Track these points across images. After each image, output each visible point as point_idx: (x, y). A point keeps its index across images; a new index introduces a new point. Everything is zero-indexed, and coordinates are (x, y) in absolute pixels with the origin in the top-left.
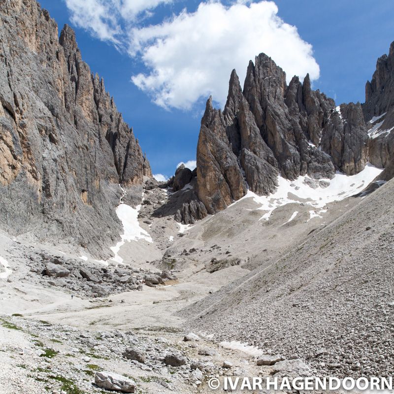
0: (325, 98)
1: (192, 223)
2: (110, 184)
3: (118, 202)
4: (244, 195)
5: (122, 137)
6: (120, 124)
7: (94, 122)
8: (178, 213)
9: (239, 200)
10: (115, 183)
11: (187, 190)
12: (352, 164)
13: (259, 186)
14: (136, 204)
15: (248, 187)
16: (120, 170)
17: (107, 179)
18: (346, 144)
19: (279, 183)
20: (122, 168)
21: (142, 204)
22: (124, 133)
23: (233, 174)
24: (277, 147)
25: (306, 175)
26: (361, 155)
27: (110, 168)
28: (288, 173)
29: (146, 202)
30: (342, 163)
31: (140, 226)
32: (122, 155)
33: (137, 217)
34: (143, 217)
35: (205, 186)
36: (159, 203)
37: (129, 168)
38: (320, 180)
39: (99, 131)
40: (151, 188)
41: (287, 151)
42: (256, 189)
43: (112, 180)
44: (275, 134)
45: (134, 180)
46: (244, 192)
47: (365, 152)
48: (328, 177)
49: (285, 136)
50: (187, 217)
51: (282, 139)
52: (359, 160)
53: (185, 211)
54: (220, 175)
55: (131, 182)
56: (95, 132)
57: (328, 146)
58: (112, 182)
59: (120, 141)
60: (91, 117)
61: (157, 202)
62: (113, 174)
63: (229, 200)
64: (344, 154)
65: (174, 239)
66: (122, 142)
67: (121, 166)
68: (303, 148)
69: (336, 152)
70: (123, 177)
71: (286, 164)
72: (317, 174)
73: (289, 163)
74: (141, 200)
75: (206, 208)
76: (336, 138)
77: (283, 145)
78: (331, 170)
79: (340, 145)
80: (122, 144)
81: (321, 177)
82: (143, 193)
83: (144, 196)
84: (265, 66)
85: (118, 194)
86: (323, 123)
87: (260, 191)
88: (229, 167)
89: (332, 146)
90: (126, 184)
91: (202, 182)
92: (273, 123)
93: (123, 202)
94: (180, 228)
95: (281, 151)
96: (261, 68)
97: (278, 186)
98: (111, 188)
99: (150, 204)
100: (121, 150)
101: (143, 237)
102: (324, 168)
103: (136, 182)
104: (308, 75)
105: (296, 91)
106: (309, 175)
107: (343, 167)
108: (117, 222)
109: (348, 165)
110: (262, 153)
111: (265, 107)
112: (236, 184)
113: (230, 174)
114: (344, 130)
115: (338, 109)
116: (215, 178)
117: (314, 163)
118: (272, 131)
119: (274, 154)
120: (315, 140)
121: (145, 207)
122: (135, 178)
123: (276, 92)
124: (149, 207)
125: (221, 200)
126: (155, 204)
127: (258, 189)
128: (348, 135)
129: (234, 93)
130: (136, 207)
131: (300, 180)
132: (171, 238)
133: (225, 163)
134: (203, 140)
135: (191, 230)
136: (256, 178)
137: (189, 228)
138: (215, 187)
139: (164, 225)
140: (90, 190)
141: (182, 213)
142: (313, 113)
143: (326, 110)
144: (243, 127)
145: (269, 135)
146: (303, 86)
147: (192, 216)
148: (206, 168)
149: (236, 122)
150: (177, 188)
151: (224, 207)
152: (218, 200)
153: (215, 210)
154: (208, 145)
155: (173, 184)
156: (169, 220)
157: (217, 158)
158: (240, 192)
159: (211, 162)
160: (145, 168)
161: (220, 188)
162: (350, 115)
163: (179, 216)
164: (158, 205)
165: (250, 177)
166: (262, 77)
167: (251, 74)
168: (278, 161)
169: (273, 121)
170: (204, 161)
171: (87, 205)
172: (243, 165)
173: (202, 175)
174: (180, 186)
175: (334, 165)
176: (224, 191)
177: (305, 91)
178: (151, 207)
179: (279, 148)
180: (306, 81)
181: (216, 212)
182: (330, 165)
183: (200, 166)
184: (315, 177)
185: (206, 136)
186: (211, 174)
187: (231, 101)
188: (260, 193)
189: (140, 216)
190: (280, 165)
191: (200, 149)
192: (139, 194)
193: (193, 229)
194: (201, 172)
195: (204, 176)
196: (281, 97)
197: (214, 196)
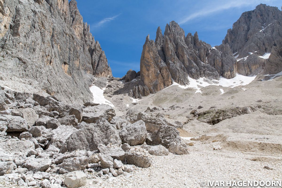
0: (205, 43)
1: (141, 98)
2: (87, 74)
3: (91, 84)
4: (172, 84)
5: (97, 51)
6: (97, 44)
7: (81, 39)
8: (131, 91)
9: (169, 87)
10: (90, 74)
11: (135, 82)
12: (229, 73)
13: (180, 80)
14: (103, 87)
15: (173, 80)
16: (94, 67)
17: (86, 71)
18: (224, 63)
19: (190, 80)
20: (96, 67)
21: (107, 87)
22: (99, 49)
23: (165, 71)
24: (185, 63)
25: (204, 77)
26: (233, 68)
27: (88, 65)
28: (193, 76)
29: (109, 86)
30: (223, 72)
31: (104, 98)
32: (96, 60)
33: (103, 93)
34: (107, 93)
35: (149, 76)
36: (117, 87)
37: (100, 67)
38: (212, 80)
39: (84, 44)
40: (112, 80)
41: (192, 64)
42: (178, 81)
43: (89, 72)
44: (184, 56)
45: (102, 74)
46: (172, 82)
47: (236, 67)
49: (189, 57)
50: (137, 94)
51: (188, 58)
52: (233, 70)
53: (135, 90)
54: (157, 71)
55: (100, 75)
56: (81, 44)
57: (213, 64)
58: (89, 73)
59: (96, 53)
60: (80, 36)
61: (116, 86)
62: (90, 68)
63: (163, 86)
64: (224, 68)
65: (129, 106)
66: (97, 53)
67: (95, 65)
68: (200, 64)
69: (218, 67)
70: (95, 71)
71: (192, 71)
72: (210, 77)
73: (194, 70)
74: (106, 85)
75: (149, 90)
76: (218, 59)
77: (189, 62)
78: (217, 75)
79: (220, 63)
80: (97, 54)
81: (212, 79)
82: (107, 82)
83: (108, 83)
84: (175, 26)
85: (92, 80)
86: (206, 54)
87: (181, 83)
88: (162, 67)
89: (216, 64)
90: (97, 75)
91: (147, 74)
92: (182, 51)
93: (94, 85)
94: (132, 100)
95: (188, 64)
96: (173, 27)
97: (190, 82)
98: (88, 76)
99: (112, 87)
100: (96, 57)
101: (107, 104)
102: (213, 74)
103: (103, 75)
104: (196, 33)
105: (191, 39)
106: (205, 77)
107: (224, 74)
108: (89, 93)
109: (227, 73)
110: (178, 64)
111: (176, 44)
112: (166, 77)
113: (163, 71)
114: (222, 56)
115: (214, 48)
116: (155, 72)
117: (208, 71)
118: (182, 55)
119: (184, 66)
120: (205, 61)
121: (108, 89)
122: (103, 73)
123: (181, 38)
124: (111, 88)
125: (158, 85)
126: (115, 88)
127: (180, 81)
128: (224, 58)
129: (160, 36)
130: (103, 89)
131: (201, 79)
132: (128, 106)
133: (160, 65)
134: (148, 50)
135: (141, 101)
136: (178, 75)
137: (139, 101)
138: (155, 77)
139: (122, 98)
140: (71, 64)
141: (133, 92)
142: (201, 49)
143: (208, 48)
144: (167, 50)
145: (180, 57)
146: (194, 37)
147: (140, 94)
148: (149, 66)
149: (162, 49)
150: (128, 81)
151: (160, 90)
152: (157, 85)
153: (155, 91)
154: (151, 53)
155: (126, 78)
156: (125, 95)
157: (156, 61)
158: (169, 82)
159: (153, 63)
160: (109, 71)
161: (158, 78)
162: (223, 49)
163: (131, 93)
164: (116, 88)
165: (174, 74)
166: (173, 31)
167: (168, 29)
168: (187, 69)
169: (182, 49)
170: (148, 62)
171: (67, 74)
172: (169, 69)
173: (147, 69)
174: (130, 79)
175: (219, 73)
176: (160, 80)
177: (195, 39)
178: (112, 89)
179: (187, 63)
180: (196, 35)
181: (156, 93)
182: (216, 73)
183: (146, 65)
184: (209, 78)
185: (149, 48)
186: (152, 69)
187: (159, 39)
188: (181, 84)
189: (105, 93)
190: (188, 71)
191: (146, 56)
192: (104, 82)
193: (143, 100)
194: (146, 68)
195: (148, 70)
196: (184, 41)
197: (154, 83)
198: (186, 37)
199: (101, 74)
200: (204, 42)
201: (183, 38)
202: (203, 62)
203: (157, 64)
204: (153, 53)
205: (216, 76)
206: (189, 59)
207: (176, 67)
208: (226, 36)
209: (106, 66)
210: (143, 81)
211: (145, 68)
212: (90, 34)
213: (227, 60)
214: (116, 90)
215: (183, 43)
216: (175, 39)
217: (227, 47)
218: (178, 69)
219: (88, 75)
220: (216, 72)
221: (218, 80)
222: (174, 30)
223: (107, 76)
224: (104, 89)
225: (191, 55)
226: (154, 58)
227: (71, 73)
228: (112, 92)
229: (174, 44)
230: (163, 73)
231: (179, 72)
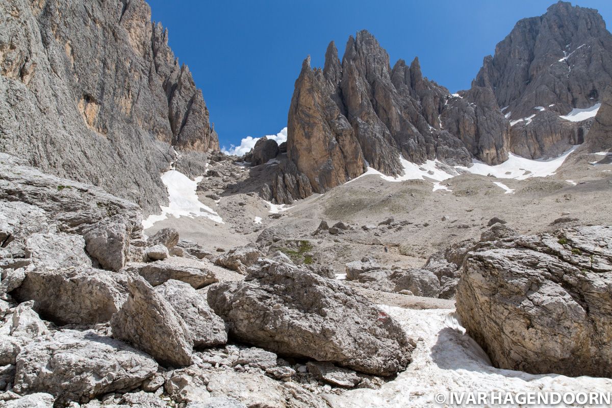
0: (436, 85)
1: (290, 203)
2: (157, 141)
3: (167, 166)
4: (364, 172)
5: (185, 88)
6: (184, 73)
7: (144, 57)
8: (265, 186)
9: (357, 178)
10: (165, 141)
11: (274, 165)
12: (493, 151)
13: (384, 162)
14: (196, 175)
15: (367, 163)
16: (176, 127)
17: (153, 133)
18: (481, 128)
19: (404, 165)
20: (179, 126)
21: (205, 176)
22: (188, 84)
23: (348, 141)
24: (393, 125)
25: (436, 160)
26: (503, 141)
27: (159, 119)
28: (412, 155)
29: (212, 173)
30: (478, 150)
31: (199, 200)
32: (181, 109)
33: (196, 189)
34: (206, 190)
35: (309, 150)
36: (232, 175)
37: (190, 126)
38: (455, 167)
39: (150, 68)
40: (220, 159)
41: (408, 129)
42: (379, 167)
43: (161, 137)
44: (390, 109)
45: (196, 144)
46: (364, 168)
47: (507, 138)
48: (465, 165)
49: (401, 111)
50: (281, 194)
51: (399, 114)
52: (502, 146)
53: (277, 184)
54: (332, 139)
55: (190, 146)
56: (143, 68)
57: (455, 130)
58: (161, 138)
59: (180, 93)
60: (141, 50)
61: (229, 174)
62: (164, 128)
63: (343, 175)
64: (481, 139)
65: (262, 221)
66: (183, 94)
67: (177, 122)
68: (425, 130)
69: (468, 137)
70: (179, 137)
71: (409, 144)
72: (450, 160)
73: (413, 143)
74: (203, 171)
75: (311, 183)
76: (468, 120)
77: (400, 122)
78: (467, 157)
79: (473, 129)
80: (183, 97)
81: (455, 163)
82: (207, 165)
83: (208, 167)
84: (369, 43)
85: (168, 156)
86: (439, 109)
87: (385, 170)
88: (342, 130)
89: (462, 130)
90: (182, 147)
91: (305, 144)
92: (386, 97)
93: (174, 168)
94: (270, 207)
95: (398, 129)
96: (363, 43)
97: (404, 168)
98: (159, 147)
99: (218, 176)
100: (180, 102)
101: (204, 214)
102: (458, 154)
103: (198, 147)
104: (416, 59)
105: (403, 73)
106: (439, 159)
107: (481, 155)
108: (158, 185)
109: (487, 152)
110: (377, 127)
111: (372, 82)
112: (352, 155)
113: (343, 140)
114: (476, 113)
115: (457, 95)
116: (324, 142)
117: (444, 147)
118: (385, 106)
119: (390, 132)
120: (436, 124)
121: (209, 179)
122: (198, 142)
123: (382, 69)
124: (216, 179)
125: (333, 173)
126: (225, 177)
127: (382, 166)
128: (482, 118)
129: (334, 62)
130: (195, 179)
131: (430, 164)
132: (258, 220)
133: (337, 124)
134: (308, 88)
135: (291, 210)
136: (378, 153)
137: (285, 209)
138: (324, 153)
139: (243, 201)
140: (106, 104)
141: (271, 188)
142: (428, 95)
143: (442, 95)
144: (351, 94)
145: (381, 111)
146: (410, 70)
147: (288, 193)
148: (312, 126)
149: (339, 91)
150: (258, 162)
151: (338, 184)
152: (329, 172)
153: (324, 188)
154: (316, 94)
155: (253, 157)
156: (250, 195)
157: (327, 116)
158: (358, 167)
159: (320, 118)
160: (211, 139)
161: (331, 156)
162: (479, 97)
163: (267, 191)
164: (229, 178)
165: (368, 150)
166: (365, 52)
167: (354, 47)
168: (396, 141)
169: (385, 95)
170: (308, 116)
171: (94, 130)
172: (357, 136)
173: (306, 134)
174: (262, 159)
175: (469, 151)
176: (336, 162)
177: (413, 75)
178: (220, 180)
179: (396, 126)
180: (415, 64)
181: (326, 191)
182: (464, 150)
183: (303, 122)
184: (448, 163)
185: (312, 83)
186: (319, 134)
187: (332, 69)
188: (385, 173)
189: (200, 188)
190: (400, 145)
191: (302, 101)
192: (200, 163)
193: (295, 208)
194: (304, 130)
195: (308, 136)
196: (388, 76)
197: (322, 167)
198: (392, 68)
199: (192, 145)
200: (432, 82)
201: (385, 69)
202: (432, 125)
203: (329, 122)
204: (322, 95)
205: (463, 158)
206: (400, 117)
207: (372, 133)
208: (479, 72)
209: (206, 125)
210: (295, 162)
211: (302, 132)
212: (167, 49)
213: (489, 121)
214: (229, 183)
215: (387, 81)
216: (368, 71)
217: (489, 93)
218: (378, 138)
219: (160, 145)
220: (464, 148)
221: (469, 167)
222: (367, 50)
223: (206, 151)
224: (199, 179)
225: (406, 107)
226: (323, 108)
227: (105, 127)
228: (219, 187)
229: (366, 81)
230: (344, 146)
231: (381, 145)
